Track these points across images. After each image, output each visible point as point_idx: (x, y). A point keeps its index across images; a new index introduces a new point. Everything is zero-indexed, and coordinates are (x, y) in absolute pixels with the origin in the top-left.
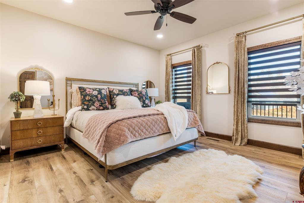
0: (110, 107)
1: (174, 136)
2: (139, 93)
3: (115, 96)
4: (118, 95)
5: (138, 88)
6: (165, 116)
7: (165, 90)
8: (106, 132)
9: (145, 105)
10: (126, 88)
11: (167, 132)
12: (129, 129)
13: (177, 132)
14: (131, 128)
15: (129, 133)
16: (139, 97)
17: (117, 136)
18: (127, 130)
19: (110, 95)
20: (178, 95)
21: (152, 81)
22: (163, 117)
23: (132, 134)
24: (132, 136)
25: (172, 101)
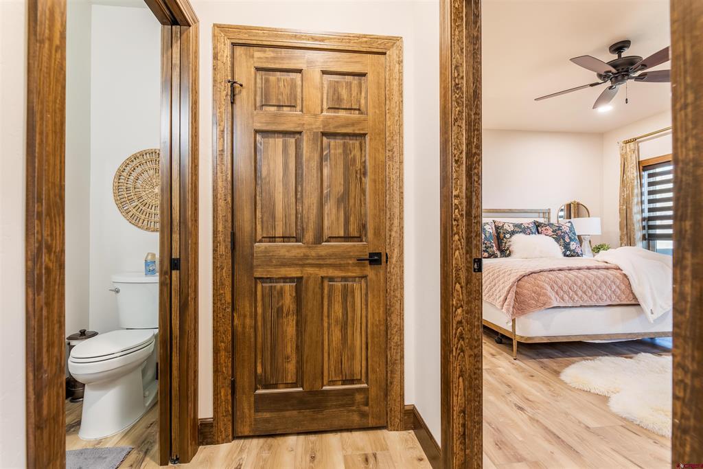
0: (499, 254)
1: (648, 312)
2: (554, 229)
3: (508, 236)
4: (513, 233)
5: (549, 218)
6: (624, 272)
7: (619, 220)
8: (515, 287)
9: (569, 253)
10: (526, 221)
11: (629, 303)
12: (552, 288)
13: (655, 304)
14: (555, 286)
15: (554, 294)
16: (555, 236)
17: (533, 295)
18: (549, 288)
19: (498, 234)
20: (658, 231)
21: (581, 203)
22: (618, 274)
23: (558, 295)
24: (558, 298)
25: (640, 245)
